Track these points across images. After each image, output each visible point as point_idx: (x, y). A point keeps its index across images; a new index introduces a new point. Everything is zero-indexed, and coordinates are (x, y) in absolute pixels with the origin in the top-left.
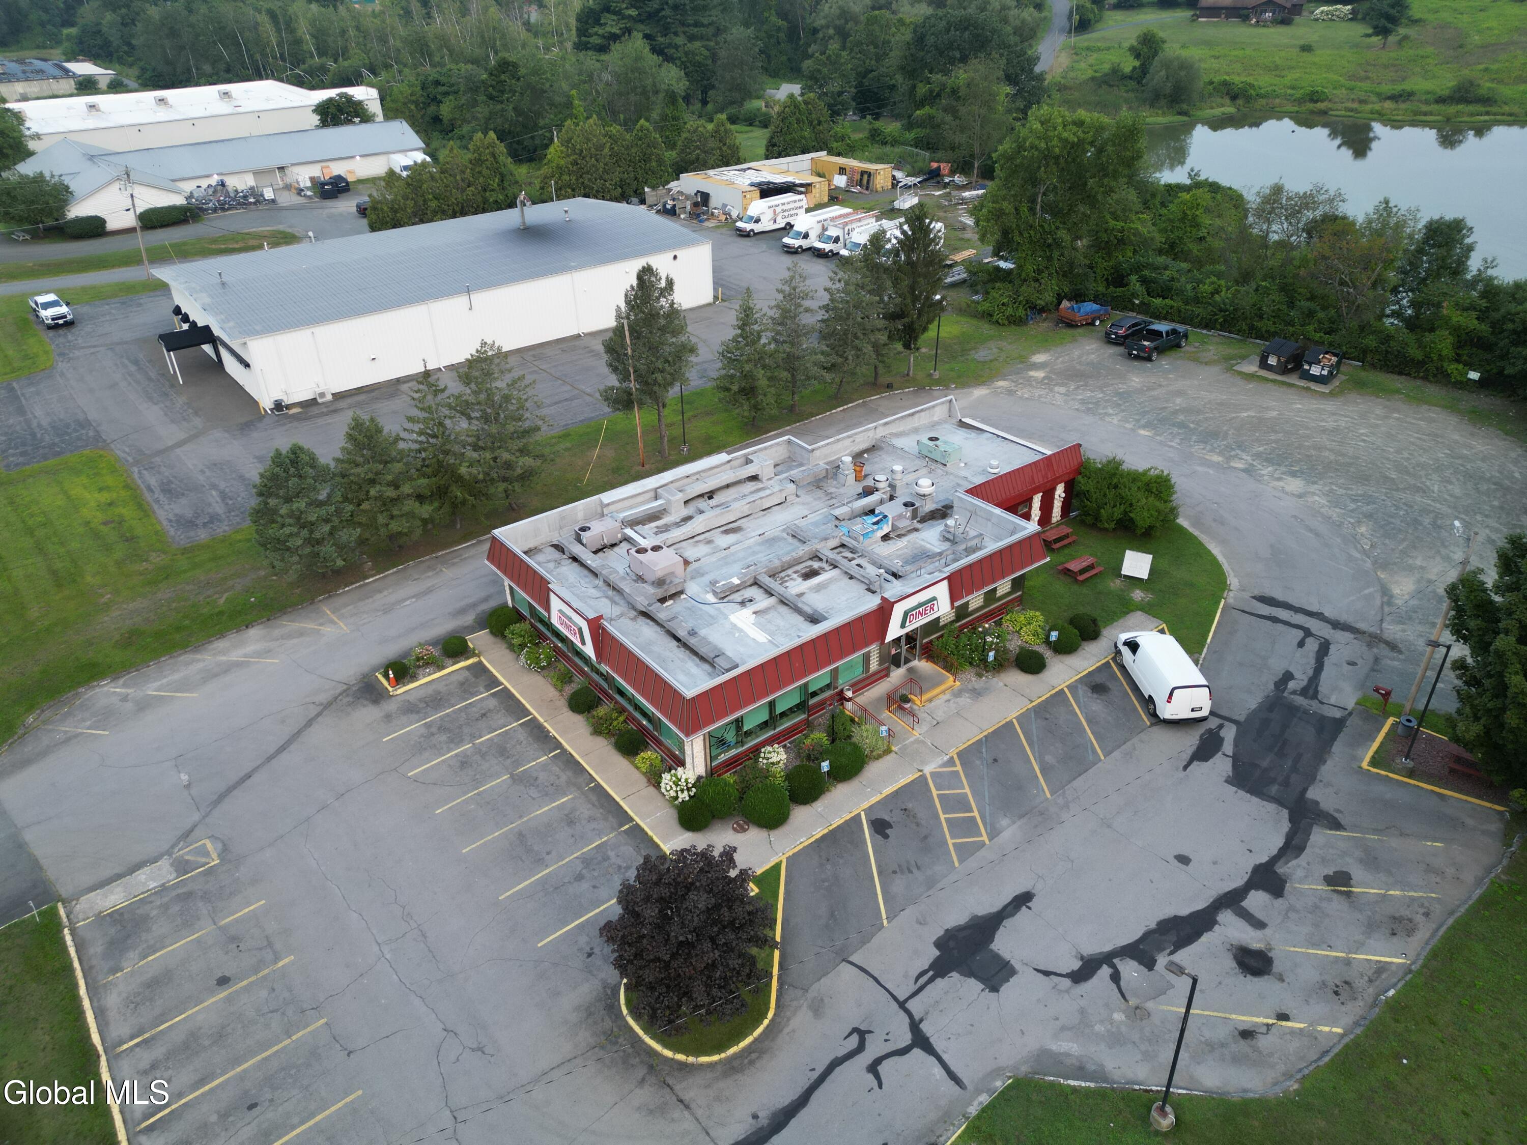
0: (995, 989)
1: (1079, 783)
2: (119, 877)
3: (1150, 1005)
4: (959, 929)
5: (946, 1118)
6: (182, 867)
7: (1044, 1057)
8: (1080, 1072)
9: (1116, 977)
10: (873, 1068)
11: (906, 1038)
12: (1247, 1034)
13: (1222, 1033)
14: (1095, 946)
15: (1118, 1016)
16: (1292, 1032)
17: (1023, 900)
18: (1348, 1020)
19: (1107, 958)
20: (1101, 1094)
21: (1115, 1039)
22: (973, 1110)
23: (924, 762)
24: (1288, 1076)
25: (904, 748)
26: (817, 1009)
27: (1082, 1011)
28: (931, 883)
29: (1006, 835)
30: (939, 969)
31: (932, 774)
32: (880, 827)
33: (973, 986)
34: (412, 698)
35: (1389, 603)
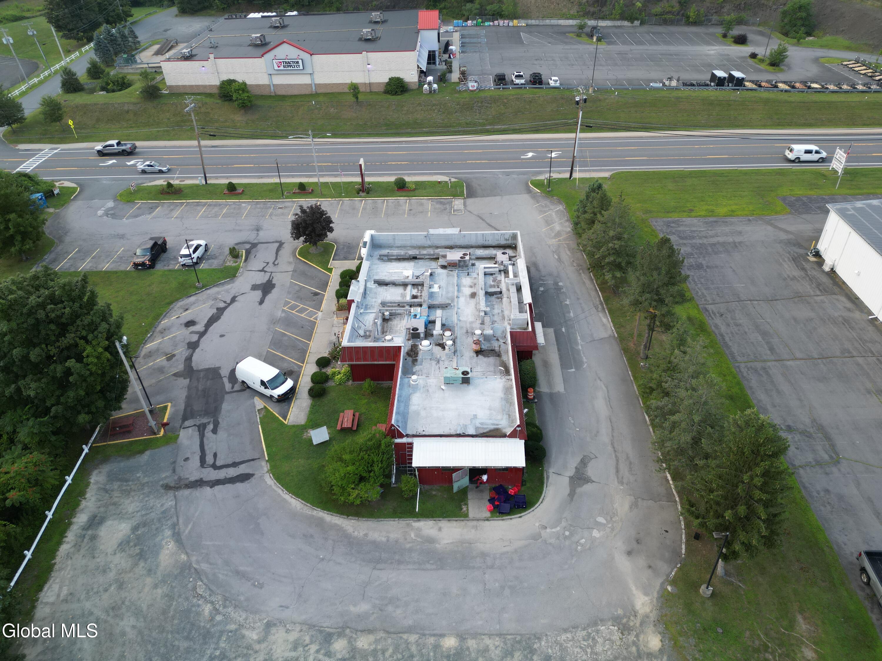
0: (253, 285)
2: (465, 204)
3: (213, 302)
4: (272, 289)
6: (456, 210)
7: (231, 282)
8: (223, 284)
9: (225, 302)
10: (268, 263)
11: (266, 269)
12: (186, 310)
13: (193, 307)
14: (235, 304)
15: (220, 296)
16: (175, 316)
17: (261, 302)
18: (160, 326)
19: (229, 305)
20: (215, 283)
21: (218, 293)
22: (241, 269)
24: (173, 308)
25: (334, 313)
26: (290, 262)
27: (229, 293)
28: (288, 293)
29: (280, 313)
30: (269, 281)
31: (316, 313)
32: (317, 294)
33: (259, 283)
35: (174, 526)
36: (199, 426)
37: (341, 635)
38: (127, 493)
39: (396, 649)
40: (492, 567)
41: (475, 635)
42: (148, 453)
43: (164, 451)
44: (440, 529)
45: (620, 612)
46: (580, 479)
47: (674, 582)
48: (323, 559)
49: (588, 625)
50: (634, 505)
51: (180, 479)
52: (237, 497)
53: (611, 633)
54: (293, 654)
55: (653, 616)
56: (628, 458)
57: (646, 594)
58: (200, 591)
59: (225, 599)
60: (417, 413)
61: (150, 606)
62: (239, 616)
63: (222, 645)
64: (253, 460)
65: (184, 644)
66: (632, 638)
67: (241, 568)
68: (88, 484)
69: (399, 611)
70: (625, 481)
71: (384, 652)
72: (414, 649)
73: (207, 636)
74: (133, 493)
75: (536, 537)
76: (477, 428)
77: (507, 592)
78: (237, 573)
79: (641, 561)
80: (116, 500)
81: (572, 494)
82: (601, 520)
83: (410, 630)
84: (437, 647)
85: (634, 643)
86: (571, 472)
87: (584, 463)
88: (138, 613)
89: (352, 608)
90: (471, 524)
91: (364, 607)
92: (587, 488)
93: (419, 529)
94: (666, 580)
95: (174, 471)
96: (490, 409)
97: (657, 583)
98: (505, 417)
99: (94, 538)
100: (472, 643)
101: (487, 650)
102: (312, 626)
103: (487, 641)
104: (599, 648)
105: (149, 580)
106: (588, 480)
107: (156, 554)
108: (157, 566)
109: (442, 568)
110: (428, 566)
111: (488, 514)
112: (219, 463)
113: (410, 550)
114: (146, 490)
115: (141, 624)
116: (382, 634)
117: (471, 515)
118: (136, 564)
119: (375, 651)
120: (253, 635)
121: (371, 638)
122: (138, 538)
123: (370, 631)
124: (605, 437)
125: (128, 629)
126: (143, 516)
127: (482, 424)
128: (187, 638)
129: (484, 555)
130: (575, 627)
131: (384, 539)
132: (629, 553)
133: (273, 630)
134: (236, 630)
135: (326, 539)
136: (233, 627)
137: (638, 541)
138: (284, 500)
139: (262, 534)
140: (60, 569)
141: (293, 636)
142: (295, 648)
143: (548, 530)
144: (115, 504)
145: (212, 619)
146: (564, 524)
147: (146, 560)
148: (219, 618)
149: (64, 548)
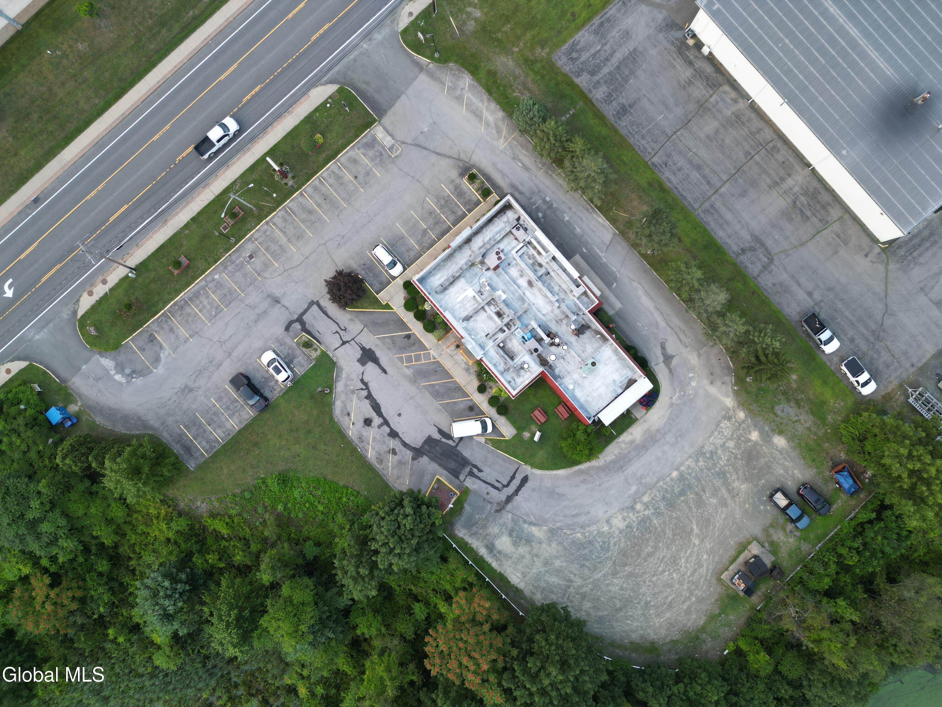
0: (358, 361)
1: (427, 393)
2: (387, 132)
3: (355, 395)
4: (375, 355)
5: (327, 347)
6: (391, 148)
7: (340, 370)
8: (338, 376)
9: (362, 389)
10: (337, 332)
11: (345, 340)
12: (349, 414)
13: (349, 409)
14: (371, 385)
15: (352, 387)
16: (349, 425)
17: (385, 371)
18: (353, 438)
19: (367, 388)
20: (333, 380)
21: (346, 386)
22: (328, 353)
23: (434, 351)
24: (339, 420)
25: (440, 345)
26: (351, 320)
27: (353, 380)
28: (389, 349)
29: (407, 370)
30: (363, 349)
31: (429, 353)
32: (408, 337)
33: (359, 356)
34: (463, 186)
35: (525, 521)
36: (469, 474)
37: (635, 503)
38: (485, 527)
39: (659, 491)
40: (665, 433)
41: (681, 465)
42: (466, 505)
43: (471, 498)
44: (632, 434)
45: (724, 413)
46: (668, 359)
47: (736, 384)
48: (600, 485)
49: (717, 428)
50: (699, 355)
51: (498, 504)
52: (534, 490)
53: (726, 424)
54: (626, 522)
55: (736, 405)
56: (680, 328)
57: (728, 397)
58: (569, 532)
59: (582, 527)
60: (587, 401)
61: (558, 552)
62: (593, 528)
63: (599, 540)
64: (518, 469)
65: (586, 551)
66: (734, 420)
67: (573, 513)
68: (462, 539)
69: (648, 479)
70: (687, 344)
71: (656, 496)
72: (665, 486)
73: (590, 543)
74: (488, 525)
75: (672, 405)
76: (621, 387)
77: (679, 439)
78: (574, 516)
79: (719, 383)
80: (485, 533)
81: (670, 371)
82: (691, 375)
83: (658, 482)
84: (672, 479)
85: (736, 421)
86: (661, 359)
87: (663, 348)
88: (557, 557)
89: (630, 492)
90: (641, 421)
91: (634, 488)
92: (675, 362)
93: (623, 441)
94: (732, 385)
95: (491, 503)
96: (617, 371)
97: (729, 388)
98: (628, 369)
99: (500, 552)
100: (682, 468)
101: (689, 466)
102: (623, 510)
103: (687, 463)
104: (726, 434)
105: (544, 545)
106: (672, 357)
107: (533, 536)
108: (540, 539)
109: (647, 450)
110: (642, 453)
111: (645, 411)
112: (505, 483)
113: (629, 452)
114: (491, 519)
115: (563, 559)
116: (649, 492)
117: (638, 417)
118: (531, 546)
119: (653, 499)
120: (606, 528)
121: (647, 495)
122: (517, 537)
123: (644, 494)
124: (662, 324)
125: (561, 564)
126: (506, 528)
127: (621, 383)
128: (585, 548)
129: (658, 431)
130: (713, 432)
131: (614, 457)
132: (712, 383)
133: (611, 521)
134: (598, 532)
135: (592, 476)
136: (595, 533)
137: (712, 374)
138: (555, 475)
139: (564, 495)
140: (505, 571)
141: (620, 517)
142: (625, 520)
143: (674, 398)
144: (487, 535)
145: (585, 537)
146: (678, 390)
147: (533, 541)
148: (587, 534)
149: (494, 565)
